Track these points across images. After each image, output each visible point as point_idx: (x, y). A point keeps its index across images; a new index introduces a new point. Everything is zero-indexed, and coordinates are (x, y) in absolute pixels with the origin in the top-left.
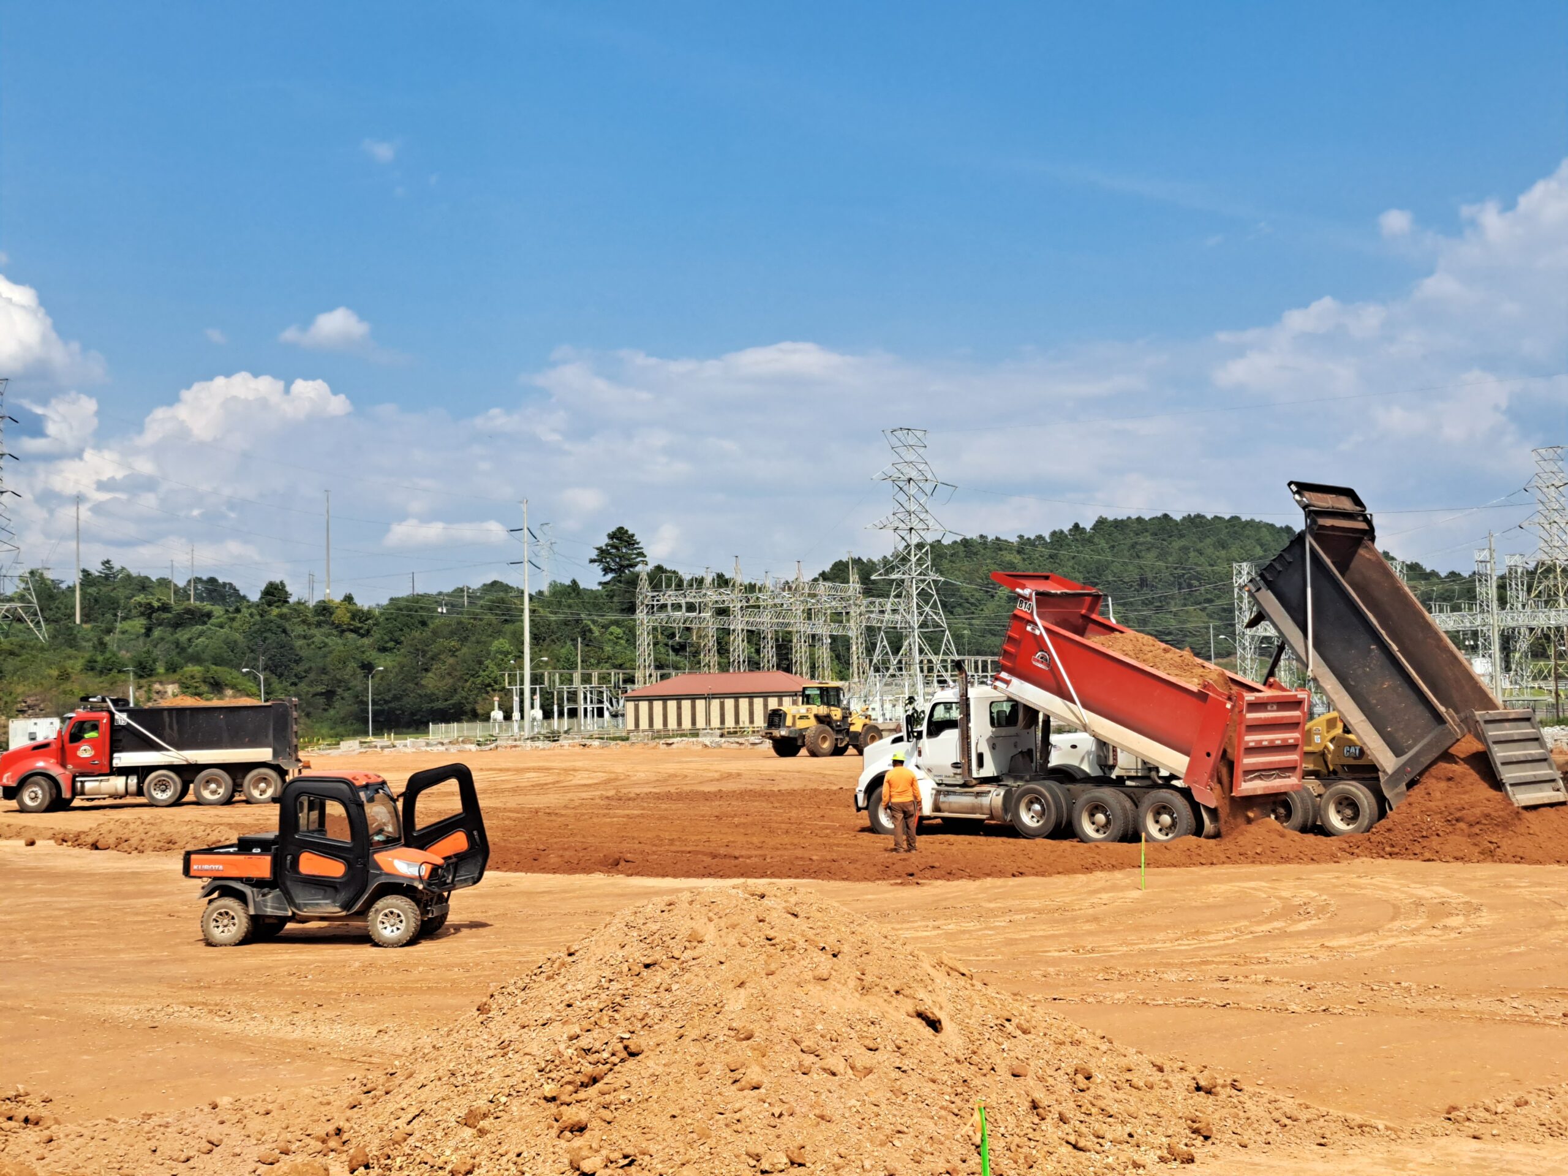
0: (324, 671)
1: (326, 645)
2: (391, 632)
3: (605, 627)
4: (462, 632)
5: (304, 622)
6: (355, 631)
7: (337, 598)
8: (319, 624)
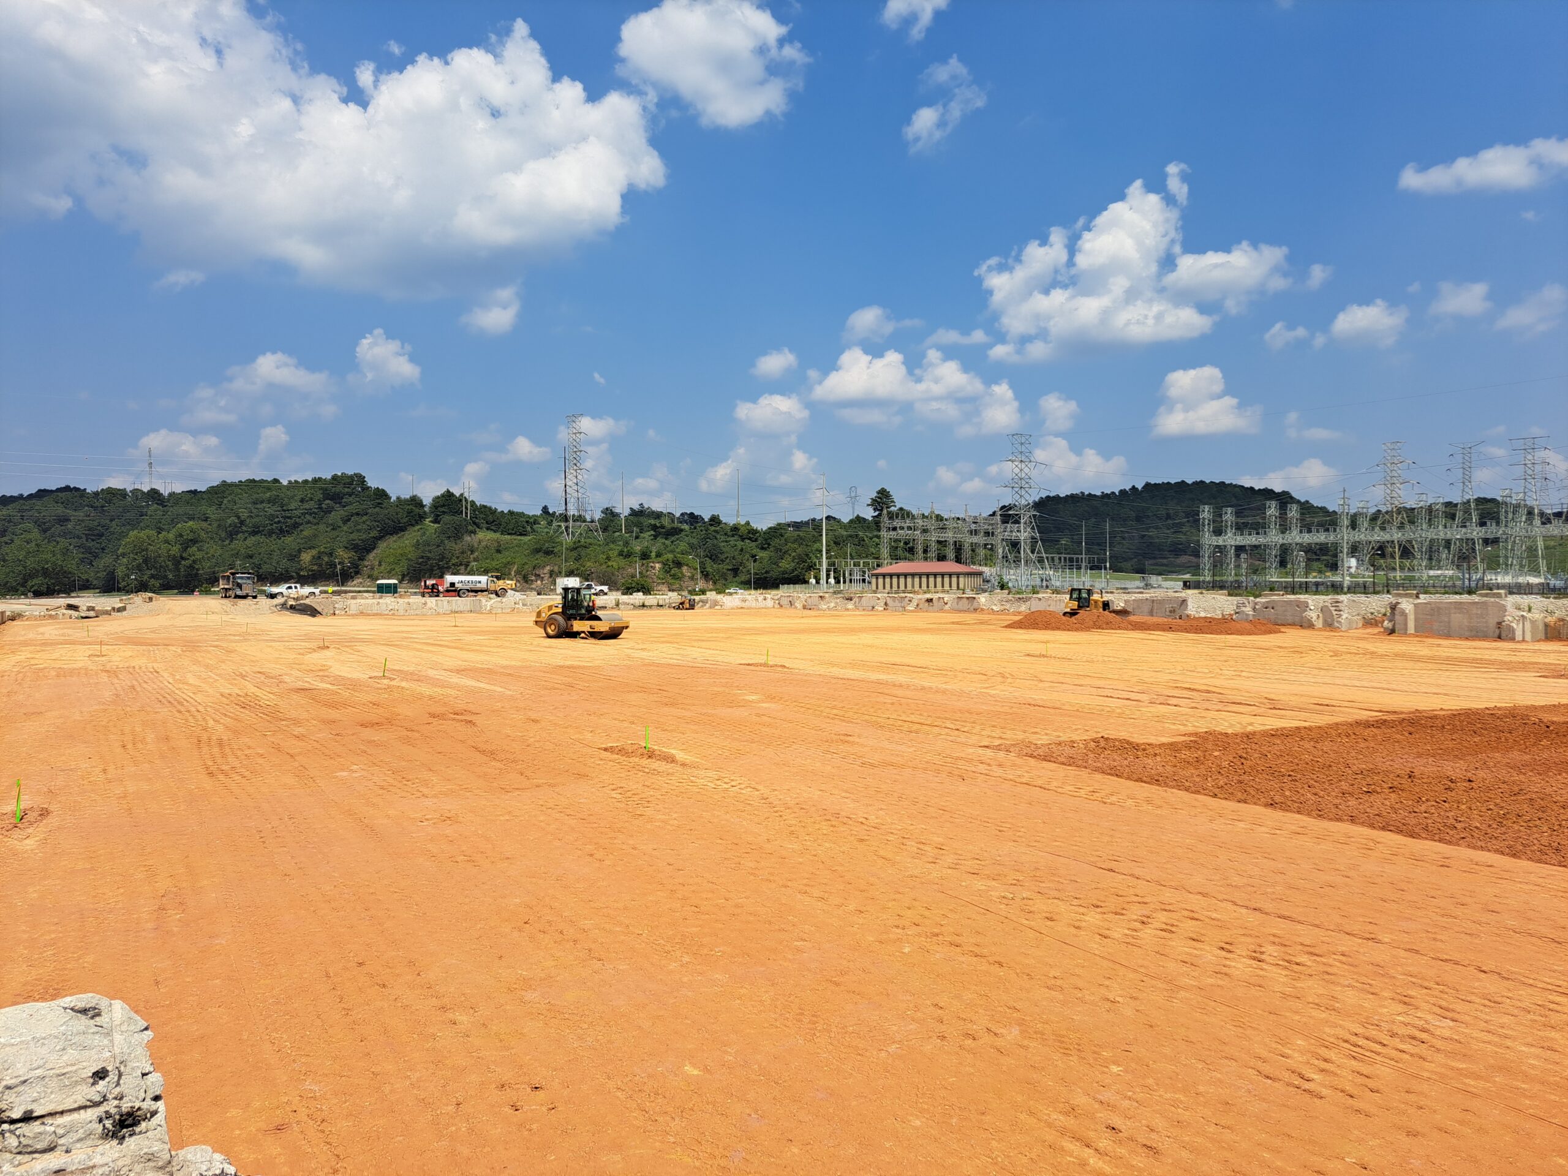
0: (734, 558)
1: (736, 545)
2: (766, 540)
3: (871, 539)
4: (799, 540)
5: (726, 534)
6: (750, 539)
7: (743, 523)
8: (733, 536)
